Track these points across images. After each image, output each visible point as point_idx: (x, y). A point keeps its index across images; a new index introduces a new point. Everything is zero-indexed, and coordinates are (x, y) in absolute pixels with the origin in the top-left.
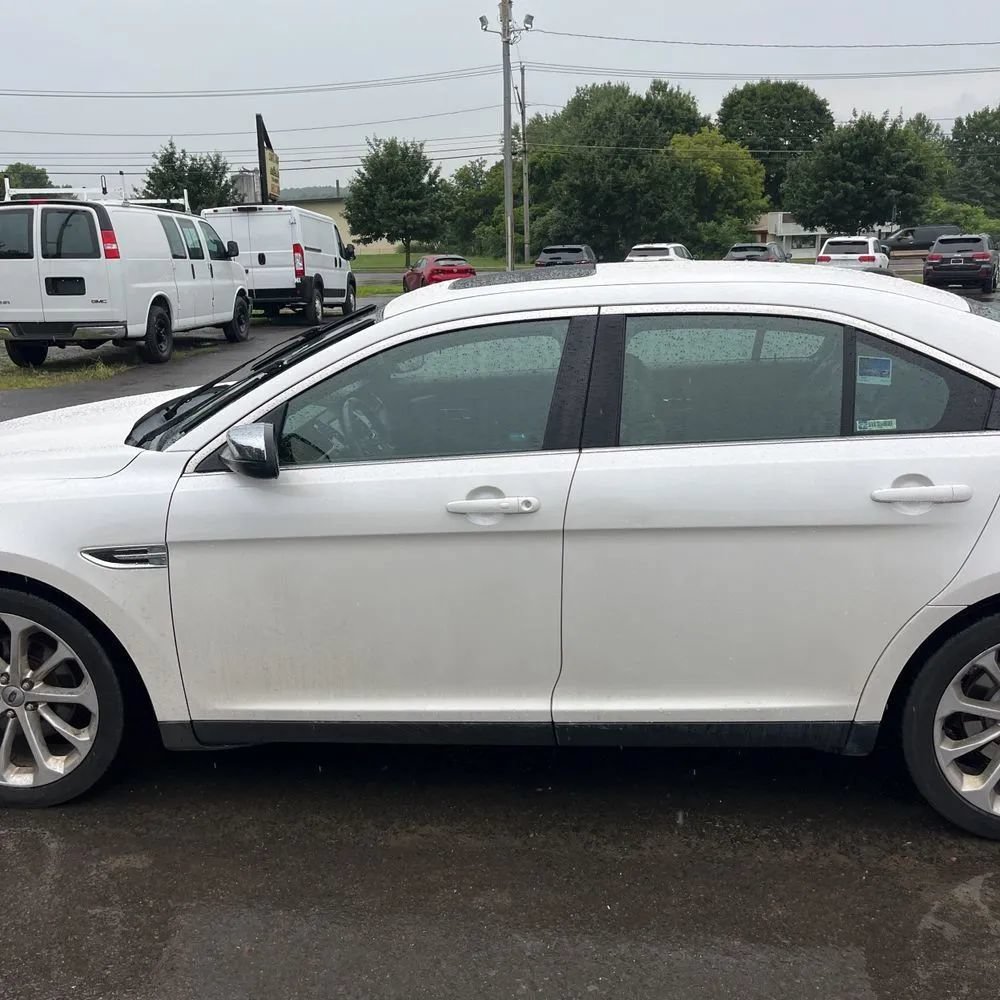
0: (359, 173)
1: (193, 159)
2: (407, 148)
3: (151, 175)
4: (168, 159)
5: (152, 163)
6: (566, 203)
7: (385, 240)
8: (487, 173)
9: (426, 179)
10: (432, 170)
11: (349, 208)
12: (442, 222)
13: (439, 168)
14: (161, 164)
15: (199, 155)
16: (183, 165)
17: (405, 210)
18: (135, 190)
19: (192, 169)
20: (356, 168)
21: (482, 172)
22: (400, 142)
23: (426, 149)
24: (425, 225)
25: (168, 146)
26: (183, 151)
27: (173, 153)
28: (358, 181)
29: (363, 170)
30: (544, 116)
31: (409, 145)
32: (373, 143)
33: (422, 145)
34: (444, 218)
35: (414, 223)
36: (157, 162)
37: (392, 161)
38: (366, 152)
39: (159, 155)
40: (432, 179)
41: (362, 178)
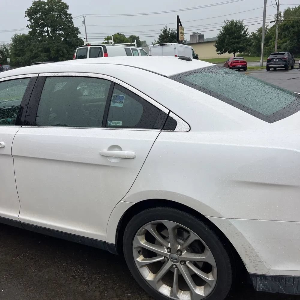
0: (221, 32)
1: (172, 31)
2: (237, 23)
3: (160, 36)
4: (165, 31)
5: (160, 32)
6: (291, 38)
7: (227, 53)
8: (268, 29)
9: (243, 32)
10: (245, 29)
11: (217, 43)
12: (246, 46)
13: (248, 28)
14: (163, 33)
15: (173, 29)
16: (169, 32)
17: (234, 43)
18: (155, 41)
19: (171, 34)
20: (220, 30)
21: (267, 29)
22: (235, 21)
23: (243, 22)
24: (241, 48)
25: (165, 27)
26: (169, 29)
27: (166, 29)
28: (220, 34)
29: (222, 31)
30: (291, 8)
31: (238, 22)
32: (226, 22)
33: (242, 21)
34: (247, 45)
35: (237, 47)
36: (162, 32)
37: (231, 27)
38: (224, 25)
39: (163, 30)
40: (245, 32)
41: (222, 33)
